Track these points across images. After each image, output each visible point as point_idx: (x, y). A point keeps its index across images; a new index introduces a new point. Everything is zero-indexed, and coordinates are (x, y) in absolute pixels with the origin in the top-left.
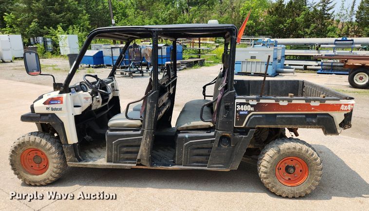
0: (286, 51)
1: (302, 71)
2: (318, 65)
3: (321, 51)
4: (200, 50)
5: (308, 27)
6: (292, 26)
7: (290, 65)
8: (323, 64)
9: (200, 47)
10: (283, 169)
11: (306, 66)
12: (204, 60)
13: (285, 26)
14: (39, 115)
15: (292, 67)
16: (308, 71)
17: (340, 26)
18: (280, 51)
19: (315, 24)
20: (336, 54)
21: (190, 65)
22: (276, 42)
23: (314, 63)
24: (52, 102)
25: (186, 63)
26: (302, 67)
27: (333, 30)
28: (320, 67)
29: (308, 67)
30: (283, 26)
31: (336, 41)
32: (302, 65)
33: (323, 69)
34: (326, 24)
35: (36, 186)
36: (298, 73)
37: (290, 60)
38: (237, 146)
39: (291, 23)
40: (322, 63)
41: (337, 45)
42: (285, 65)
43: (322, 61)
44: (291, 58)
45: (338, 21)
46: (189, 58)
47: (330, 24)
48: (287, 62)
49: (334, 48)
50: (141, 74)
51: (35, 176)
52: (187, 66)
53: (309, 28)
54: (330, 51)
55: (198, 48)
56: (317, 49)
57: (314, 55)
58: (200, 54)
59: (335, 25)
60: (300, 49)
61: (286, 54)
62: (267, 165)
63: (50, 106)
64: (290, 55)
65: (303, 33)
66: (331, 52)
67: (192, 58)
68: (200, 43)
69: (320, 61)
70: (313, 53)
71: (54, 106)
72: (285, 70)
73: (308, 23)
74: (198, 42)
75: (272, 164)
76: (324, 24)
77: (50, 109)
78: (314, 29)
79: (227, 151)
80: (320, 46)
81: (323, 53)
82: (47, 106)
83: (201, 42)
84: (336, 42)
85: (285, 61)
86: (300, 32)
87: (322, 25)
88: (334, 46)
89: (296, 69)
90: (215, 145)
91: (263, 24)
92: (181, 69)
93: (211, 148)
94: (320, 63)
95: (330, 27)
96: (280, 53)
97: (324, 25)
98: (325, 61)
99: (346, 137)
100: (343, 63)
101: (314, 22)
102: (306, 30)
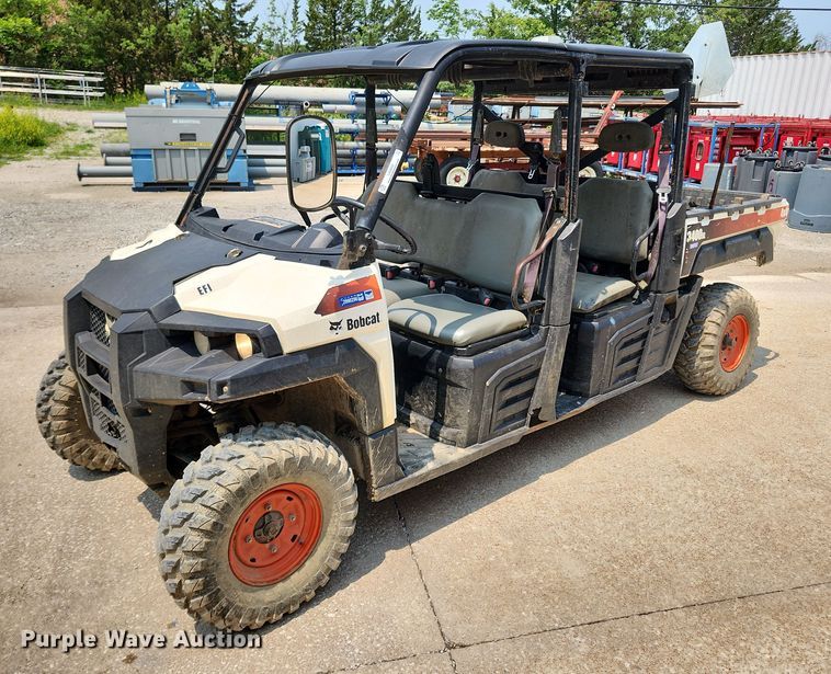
13: (139, 47)
14: (304, 358)
22: (213, 93)
24: (347, 301)
30: (133, 47)
35: (287, 616)
41: (358, 107)
51: (280, 587)
63: (342, 316)
66: (348, 124)
71: (354, 313)
77: (344, 325)
82: (334, 317)
84: (357, 99)
88: (353, 107)
93: (645, 336)
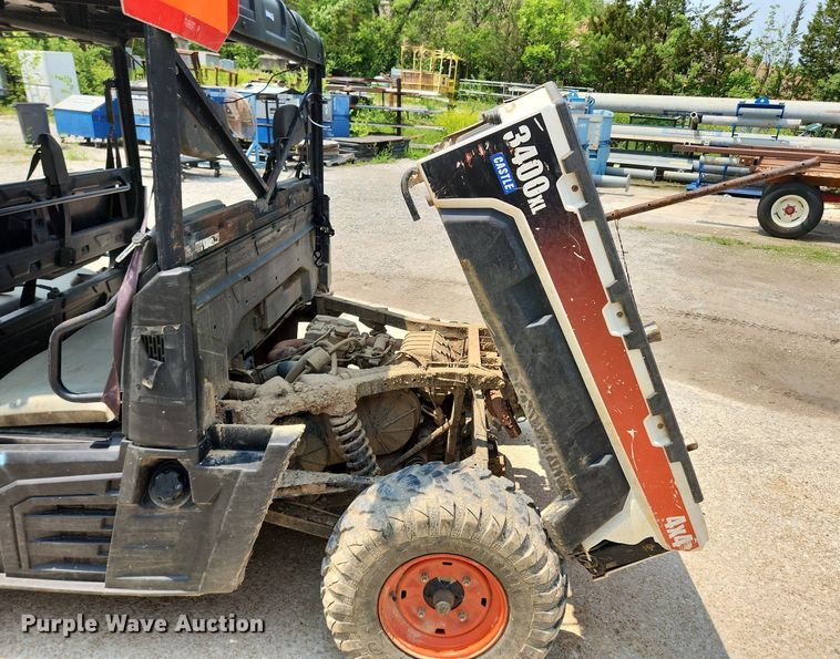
0: (615, 128)
1: (650, 183)
2: (693, 170)
3: (704, 132)
4: (399, 112)
5: (683, 69)
6: (644, 66)
7: (623, 166)
8: (706, 167)
9: (399, 105)
10: (416, 594)
11: (660, 170)
12: (408, 141)
13: (629, 65)
15: (626, 170)
16: (666, 183)
17: (761, 74)
18: (599, 126)
19: (701, 64)
20: (739, 141)
21: (366, 153)
22: (591, 101)
23: (683, 164)
25: (355, 148)
26: (651, 173)
27: (743, 82)
28: (695, 175)
29: (666, 172)
30: (623, 65)
31: (740, 106)
32: (651, 168)
33: (702, 182)
34: (728, 64)
36: (639, 188)
37: (626, 151)
38: (219, 505)
39: (644, 55)
40: (701, 164)
41: (743, 119)
42: (611, 164)
43: (702, 157)
44: (629, 148)
45: (758, 59)
46: (370, 134)
47: (737, 65)
48: (616, 158)
49: (735, 126)
50: (213, 171)
52: (356, 155)
53: (685, 73)
54: (724, 134)
55: (395, 107)
56: (695, 128)
57: (684, 141)
58: (399, 123)
59: (748, 69)
60: (653, 125)
61: (612, 136)
62: (343, 589)
64: (628, 140)
65: (670, 86)
66: (726, 137)
67: (378, 133)
68: (399, 95)
69: (698, 158)
70: (681, 136)
72: (605, 178)
73: (686, 60)
74: (396, 90)
75: (361, 583)
76: (724, 64)
78: (699, 75)
79: (182, 522)
80: (700, 117)
81: (708, 137)
83: (402, 91)
84: (742, 110)
85: (612, 154)
86: (662, 81)
87: (718, 66)
88: (735, 119)
89: (633, 177)
90: (125, 498)
91: (575, 56)
92: (339, 161)
93: (112, 511)
94: (696, 163)
95: (736, 73)
96: (598, 133)
97: (722, 67)
98: (709, 158)
99: (713, 396)
100: (747, 165)
101: (699, 58)
102: (680, 77)
